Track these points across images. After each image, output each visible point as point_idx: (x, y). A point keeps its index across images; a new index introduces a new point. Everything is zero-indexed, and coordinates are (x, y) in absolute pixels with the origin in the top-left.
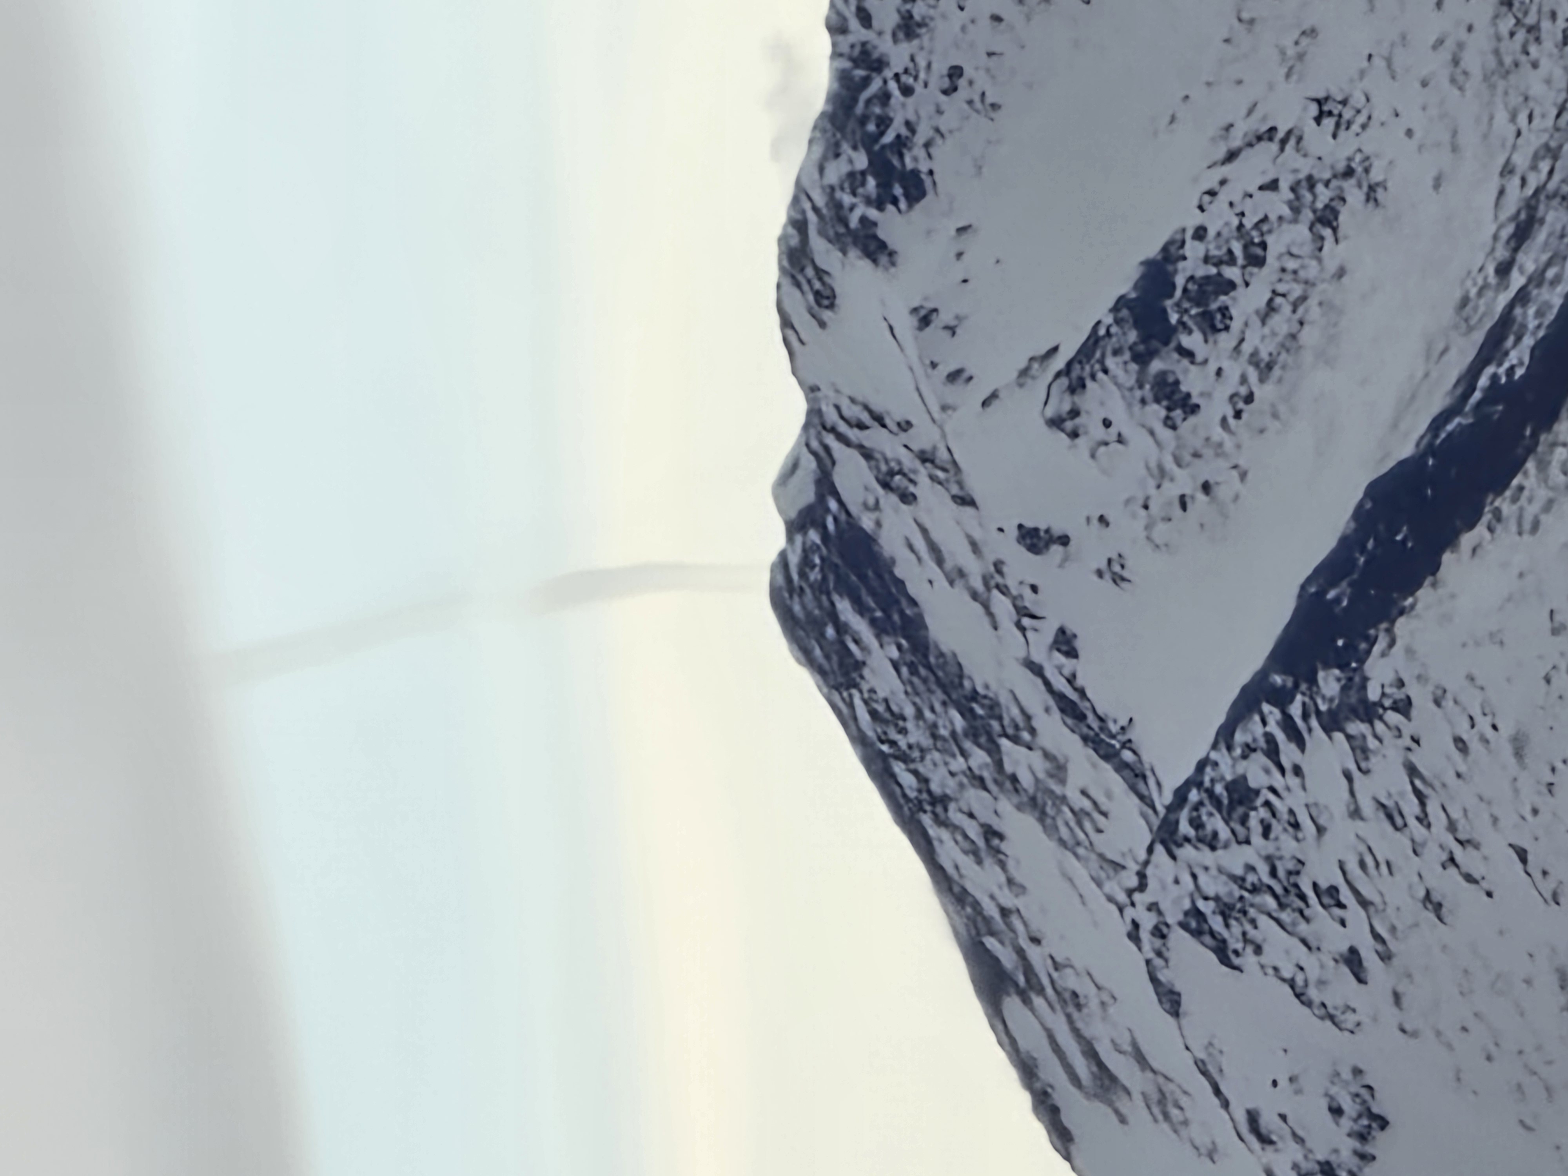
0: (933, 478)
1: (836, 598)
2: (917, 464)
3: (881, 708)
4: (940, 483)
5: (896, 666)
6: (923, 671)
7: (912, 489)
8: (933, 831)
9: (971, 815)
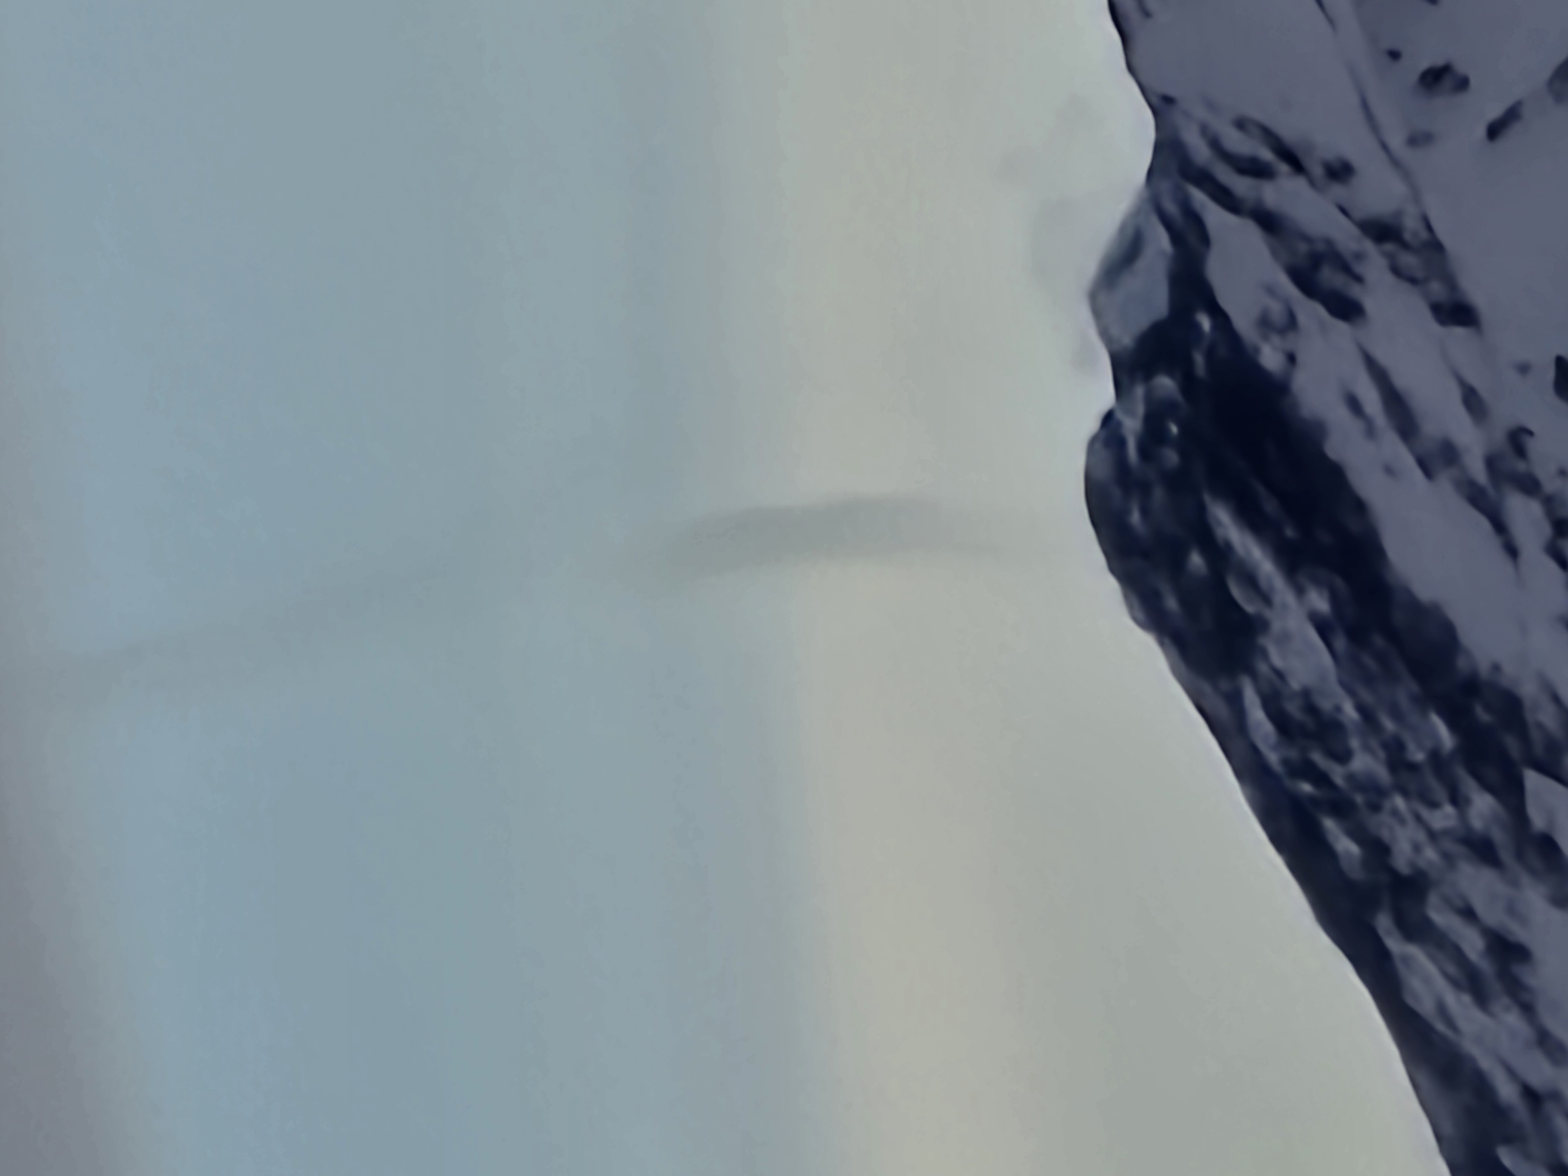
0: (1396, 271)
1: (1207, 499)
2: (1369, 246)
3: (1293, 708)
4: (1413, 281)
5: (1323, 628)
6: (1379, 641)
7: (1355, 291)
8: (1395, 944)
9: (1468, 914)
